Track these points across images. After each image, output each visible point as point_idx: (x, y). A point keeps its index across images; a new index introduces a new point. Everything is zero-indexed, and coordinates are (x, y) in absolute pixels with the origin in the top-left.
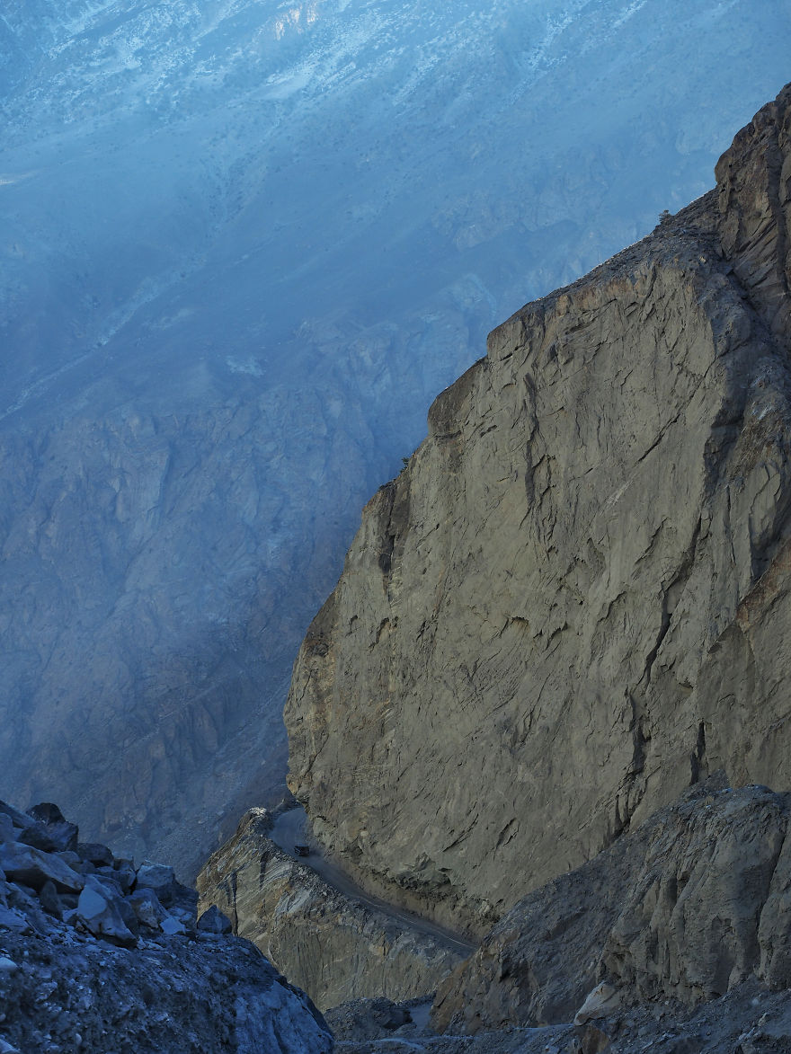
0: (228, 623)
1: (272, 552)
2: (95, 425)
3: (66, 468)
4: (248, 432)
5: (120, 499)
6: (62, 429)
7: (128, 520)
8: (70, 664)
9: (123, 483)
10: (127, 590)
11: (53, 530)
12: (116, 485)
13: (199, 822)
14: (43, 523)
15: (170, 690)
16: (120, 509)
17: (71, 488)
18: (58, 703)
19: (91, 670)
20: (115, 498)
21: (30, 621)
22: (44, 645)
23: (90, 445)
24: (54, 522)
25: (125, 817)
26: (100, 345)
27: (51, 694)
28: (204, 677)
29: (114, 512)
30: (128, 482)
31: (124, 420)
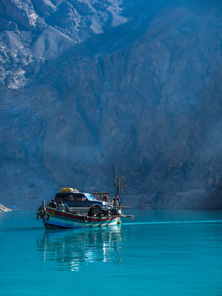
0: (197, 104)
1: (208, 82)
2: (146, 45)
3: (137, 60)
4: (196, 45)
5: (157, 68)
6: (133, 50)
7: (160, 74)
8: (148, 119)
9: (157, 63)
10: (162, 96)
11: (136, 79)
12: (155, 64)
13: (201, 165)
14: (132, 77)
15: (182, 126)
16: (157, 71)
17: (141, 65)
18: (146, 131)
19: (156, 120)
20: (155, 68)
21: (132, 107)
22: (138, 115)
23: (145, 52)
24: (136, 76)
25: (176, 164)
26: (134, 30)
27: (143, 129)
28: (193, 121)
29: (155, 72)
30: (159, 63)
31: (155, 44)
